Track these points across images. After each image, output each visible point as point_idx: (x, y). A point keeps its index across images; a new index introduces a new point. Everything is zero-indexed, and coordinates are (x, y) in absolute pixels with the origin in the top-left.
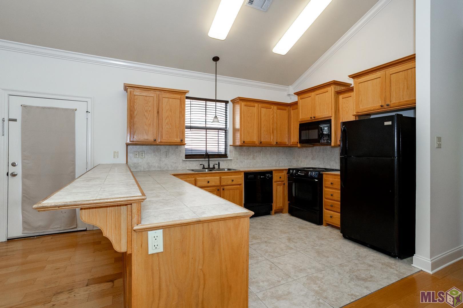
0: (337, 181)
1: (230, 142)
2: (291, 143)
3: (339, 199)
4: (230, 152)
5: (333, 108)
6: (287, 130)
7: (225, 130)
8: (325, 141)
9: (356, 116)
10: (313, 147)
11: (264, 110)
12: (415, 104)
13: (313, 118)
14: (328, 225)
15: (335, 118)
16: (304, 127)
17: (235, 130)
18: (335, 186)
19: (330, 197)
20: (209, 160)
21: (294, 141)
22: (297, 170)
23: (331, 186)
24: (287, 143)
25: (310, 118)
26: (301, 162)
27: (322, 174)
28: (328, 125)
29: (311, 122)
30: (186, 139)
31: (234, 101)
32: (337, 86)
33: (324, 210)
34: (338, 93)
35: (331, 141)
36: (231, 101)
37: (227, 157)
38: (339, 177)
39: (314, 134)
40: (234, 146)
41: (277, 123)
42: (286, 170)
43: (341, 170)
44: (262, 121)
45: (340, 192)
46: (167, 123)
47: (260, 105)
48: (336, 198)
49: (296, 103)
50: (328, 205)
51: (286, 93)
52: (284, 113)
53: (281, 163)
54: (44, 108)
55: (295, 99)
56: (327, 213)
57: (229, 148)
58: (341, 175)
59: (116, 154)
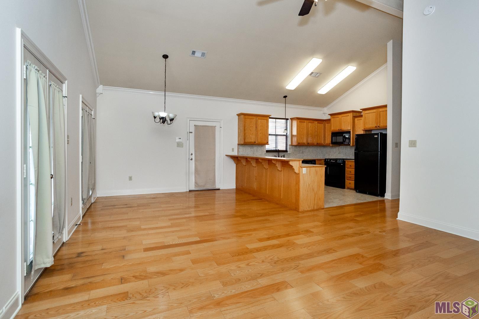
0: (353, 164)
1: (289, 143)
2: (326, 144)
3: (354, 174)
4: (290, 149)
5: (352, 126)
6: (323, 135)
7: (286, 136)
8: (347, 143)
9: (364, 130)
10: (339, 146)
11: (310, 124)
12: (387, 127)
13: (340, 130)
14: (348, 188)
15: (353, 131)
16: (335, 134)
17: (292, 136)
18: (352, 167)
19: (350, 173)
20: (279, 154)
21: (328, 143)
22: (331, 159)
23: (350, 167)
24: (323, 144)
25: (338, 130)
26: (331, 155)
27: (345, 161)
28: (349, 134)
29: (338, 132)
30: (269, 141)
31: (292, 119)
32: (354, 113)
33: (346, 180)
34: (354, 117)
35: (350, 143)
36: (290, 119)
37: (287, 152)
38: (354, 162)
39: (340, 139)
40: (292, 145)
41: (317, 132)
42: (323, 159)
43: (355, 159)
44: (309, 130)
45: (354, 170)
46: (260, 133)
47: (308, 121)
48: (352, 173)
49: (329, 120)
50: (348, 178)
51: (322, 112)
52: (321, 126)
53: (318, 156)
54: (203, 126)
55: (329, 117)
56: (347, 182)
57: (288, 147)
58: (355, 161)
59: (233, 150)
